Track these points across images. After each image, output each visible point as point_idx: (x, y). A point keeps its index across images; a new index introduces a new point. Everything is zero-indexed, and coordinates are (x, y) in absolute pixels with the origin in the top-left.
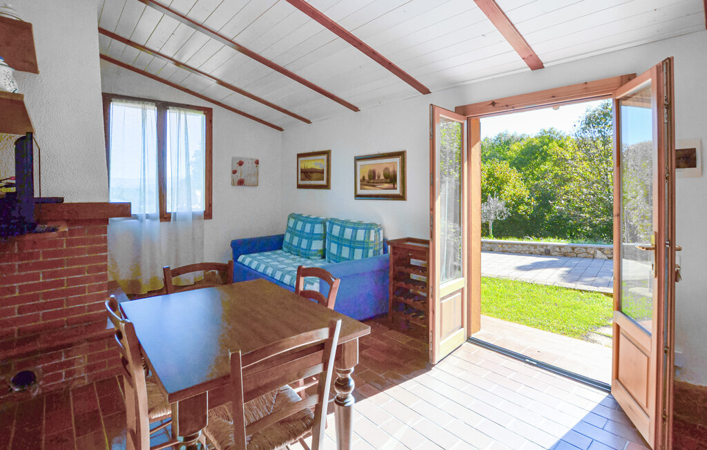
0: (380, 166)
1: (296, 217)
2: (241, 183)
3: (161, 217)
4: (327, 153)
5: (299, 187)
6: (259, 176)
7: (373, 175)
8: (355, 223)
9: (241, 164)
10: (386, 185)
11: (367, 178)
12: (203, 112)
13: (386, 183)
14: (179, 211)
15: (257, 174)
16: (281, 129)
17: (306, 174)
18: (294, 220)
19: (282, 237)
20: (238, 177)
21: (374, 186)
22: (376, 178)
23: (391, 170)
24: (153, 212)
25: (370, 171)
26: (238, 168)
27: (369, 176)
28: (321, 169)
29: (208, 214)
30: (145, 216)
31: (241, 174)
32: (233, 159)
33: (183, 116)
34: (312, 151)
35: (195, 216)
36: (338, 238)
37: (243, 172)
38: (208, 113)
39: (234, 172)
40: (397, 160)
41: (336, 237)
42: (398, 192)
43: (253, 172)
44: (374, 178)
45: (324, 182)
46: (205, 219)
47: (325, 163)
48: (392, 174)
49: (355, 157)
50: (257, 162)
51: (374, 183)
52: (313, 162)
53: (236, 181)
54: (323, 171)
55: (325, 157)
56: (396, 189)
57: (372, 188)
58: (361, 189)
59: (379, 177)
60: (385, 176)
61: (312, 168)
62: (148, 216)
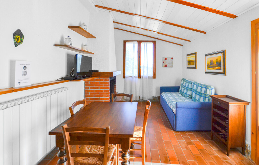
0: (214, 58)
1: (184, 80)
2: (166, 66)
3: (138, 77)
4: (195, 53)
5: (188, 68)
6: (173, 64)
7: (211, 62)
8: (202, 85)
9: (166, 59)
10: (217, 67)
11: (209, 64)
12: (152, 42)
13: (216, 66)
14: (144, 75)
15: (172, 63)
16: (182, 45)
17: (189, 62)
18: (183, 81)
19: (179, 87)
20: (165, 64)
21: (212, 68)
22: (213, 64)
23: (219, 60)
24: (136, 75)
25: (210, 61)
26: (165, 61)
27: (210, 63)
28: (194, 60)
29: (154, 77)
30: (134, 76)
31: (166, 63)
32: (163, 58)
33: (146, 44)
34: (191, 53)
35: (149, 77)
36: (199, 93)
37: (167, 62)
38: (154, 42)
39: (163, 62)
40: (221, 55)
41: (199, 92)
42: (221, 71)
43: (170, 62)
44: (212, 64)
45: (194, 66)
46: (153, 78)
47: (195, 58)
48: (219, 62)
49: (205, 55)
50: (172, 59)
51: (212, 66)
52: (191, 57)
53: (164, 66)
54: (194, 61)
55: (195, 55)
56: (221, 69)
57: (211, 69)
58: (207, 69)
59: (214, 63)
60: (216, 63)
61: (191, 60)
62: (135, 77)
